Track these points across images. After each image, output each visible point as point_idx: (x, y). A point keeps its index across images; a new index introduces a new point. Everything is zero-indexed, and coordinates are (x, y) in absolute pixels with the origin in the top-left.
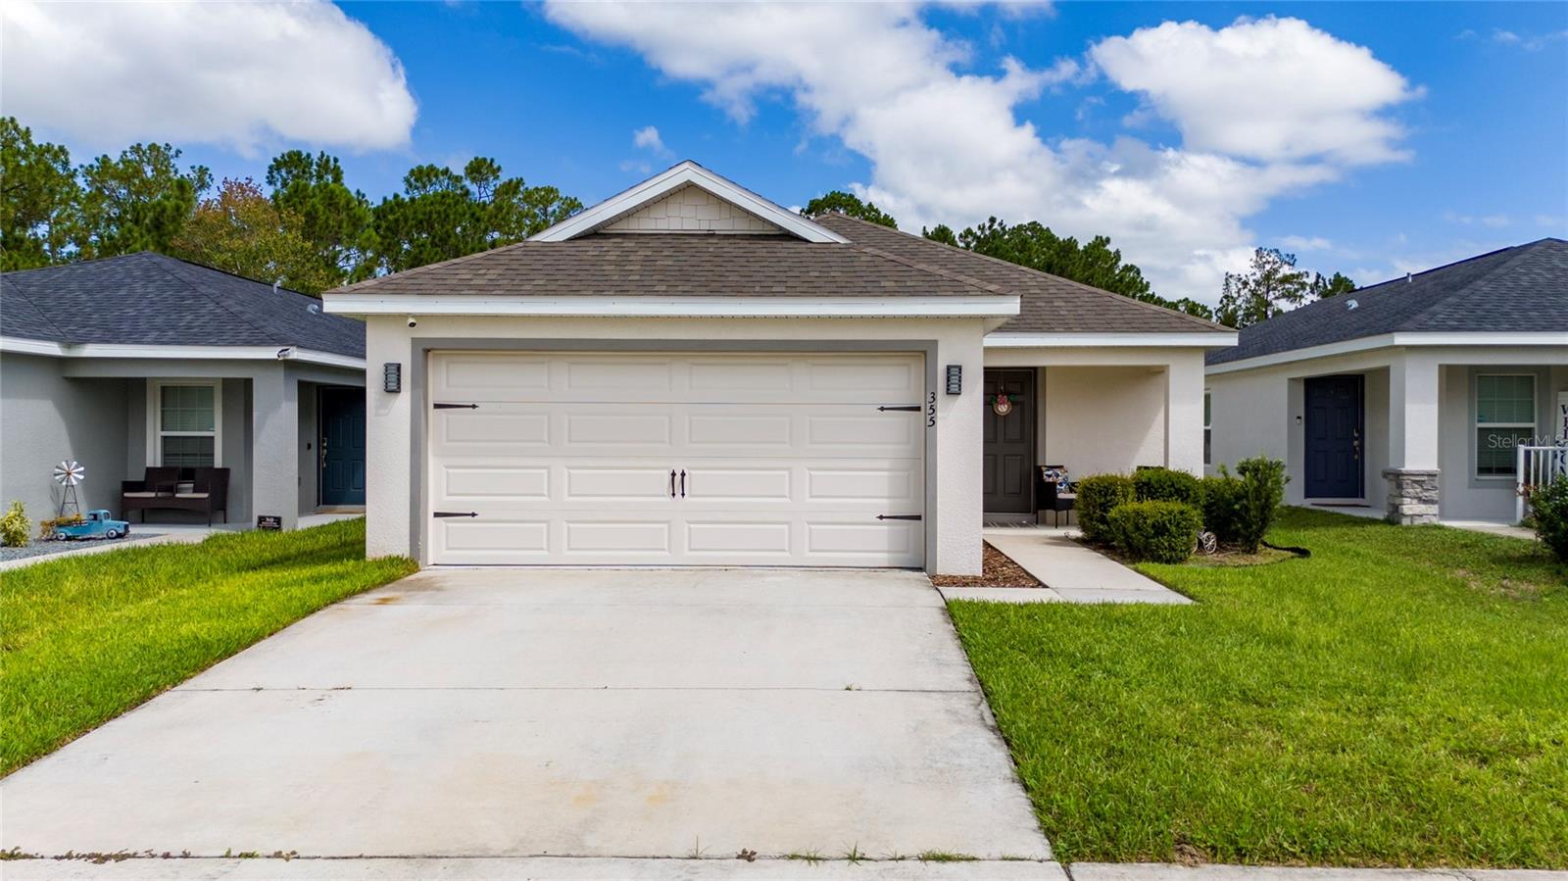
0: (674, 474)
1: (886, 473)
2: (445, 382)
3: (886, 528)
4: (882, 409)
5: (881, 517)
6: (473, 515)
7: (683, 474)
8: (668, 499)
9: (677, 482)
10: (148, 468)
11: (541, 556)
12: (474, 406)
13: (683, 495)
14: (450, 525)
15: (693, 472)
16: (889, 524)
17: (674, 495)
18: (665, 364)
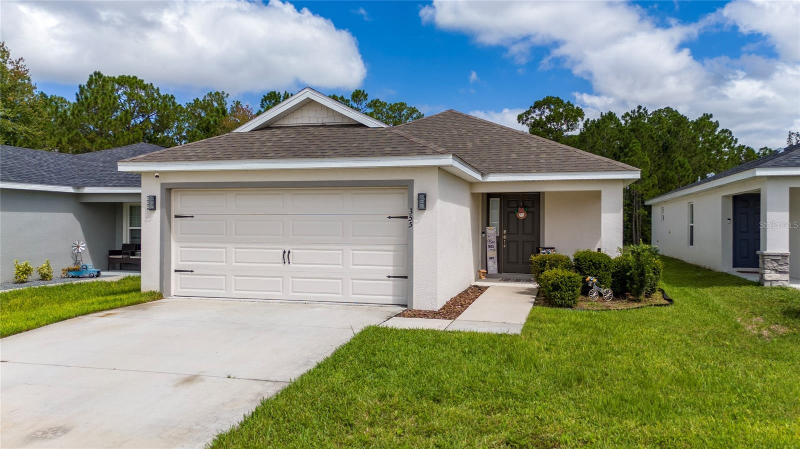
0: (285, 252)
1: (392, 253)
2: (179, 204)
3: (391, 282)
4: (390, 217)
5: (389, 277)
6: (192, 271)
7: (289, 252)
8: (282, 265)
9: (286, 256)
10: (123, 244)
11: (222, 293)
12: (192, 217)
13: (289, 263)
14: (182, 276)
15: (294, 251)
16: (393, 281)
17: (285, 263)
18: (280, 194)
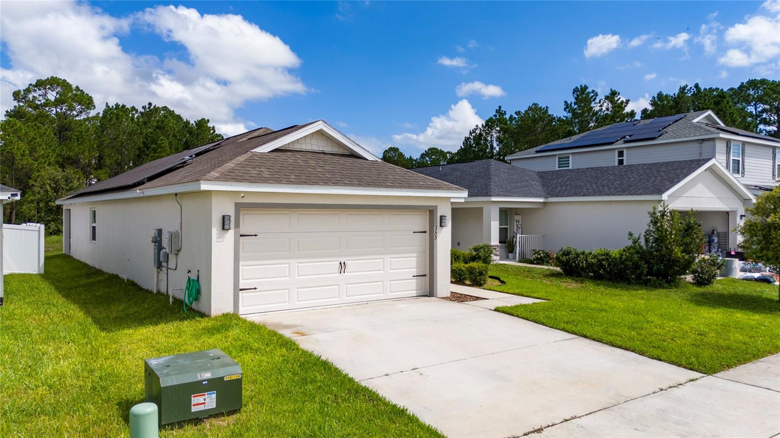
0: (341, 263)
1: (415, 258)
2: (249, 223)
3: (415, 280)
4: (414, 232)
5: (414, 276)
6: (255, 289)
7: (344, 263)
8: (338, 275)
9: (342, 266)
11: (285, 306)
12: (256, 235)
13: (344, 272)
14: (244, 294)
15: (348, 262)
16: (416, 279)
17: (341, 272)
